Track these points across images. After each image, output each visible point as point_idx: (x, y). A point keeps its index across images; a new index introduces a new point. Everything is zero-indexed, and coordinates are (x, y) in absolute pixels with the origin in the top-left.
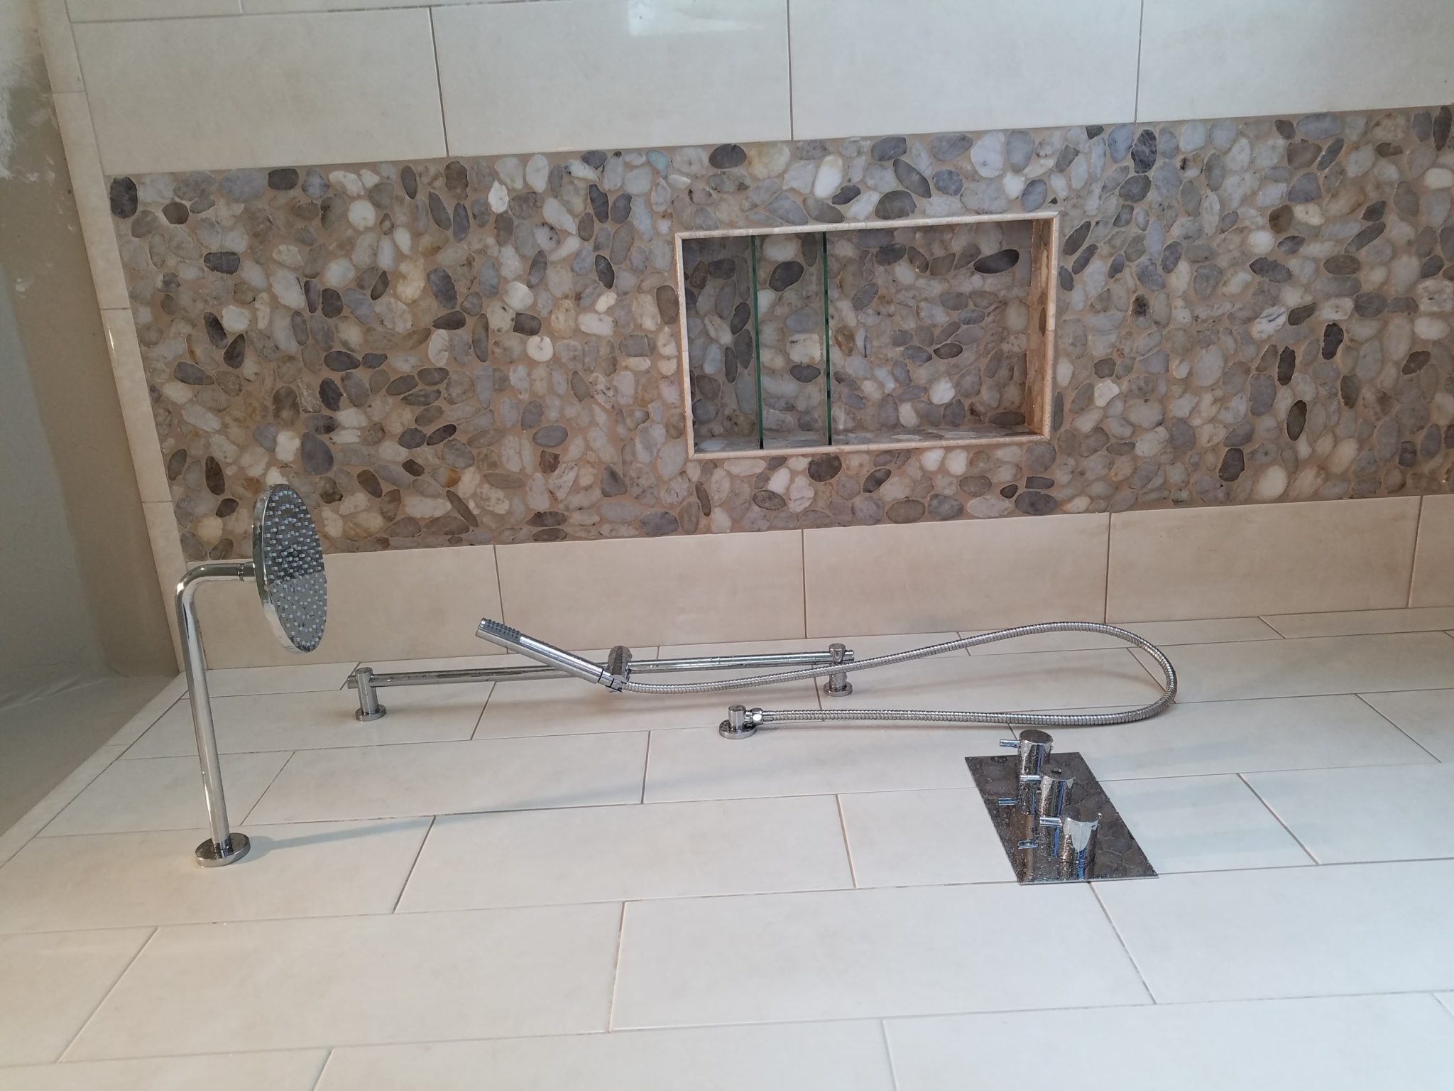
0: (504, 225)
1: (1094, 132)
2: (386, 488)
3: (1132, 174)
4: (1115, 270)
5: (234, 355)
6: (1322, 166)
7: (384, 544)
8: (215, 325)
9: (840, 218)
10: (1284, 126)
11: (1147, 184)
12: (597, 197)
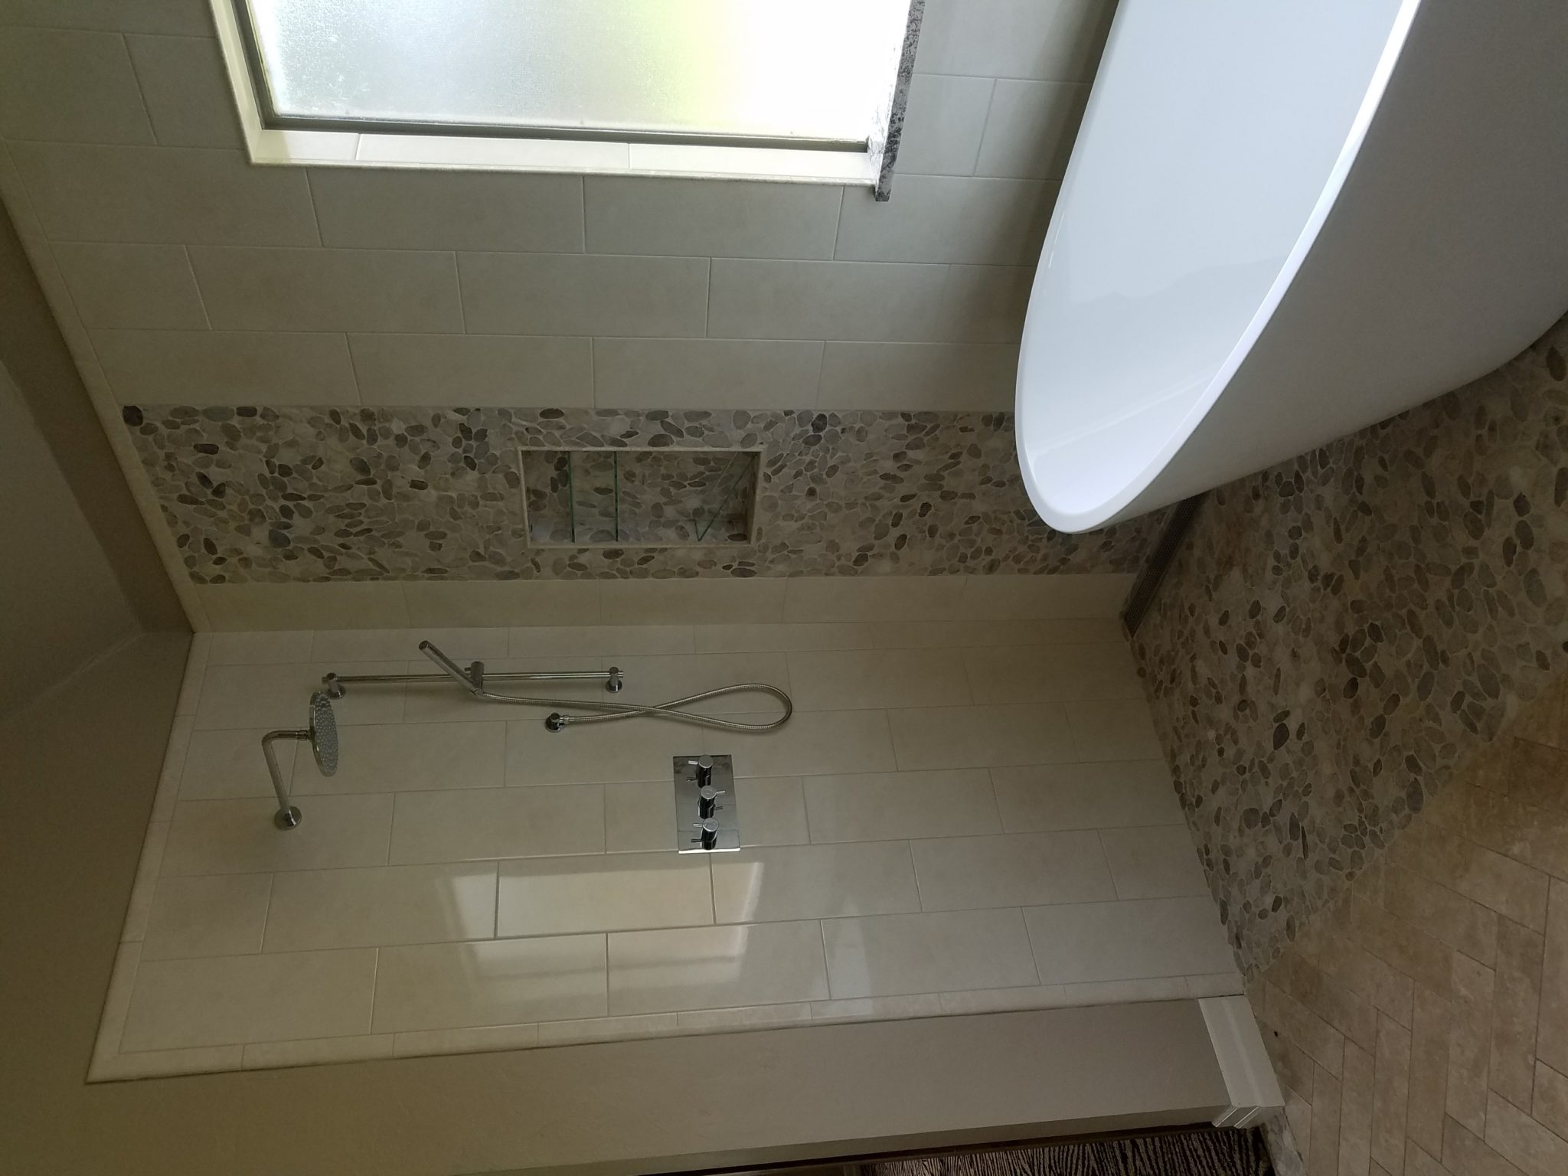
0: (401, 440)
1: (788, 413)
2: (326, 554)
3: (811, 433)
4: (798, 474)
5: (219, 491)
6: (927, 434)
7: (327, 579)
8: (204, 480)
9: (625, 445)
10: (906, 416)
11: (820, 438)
12: (465, 431)
